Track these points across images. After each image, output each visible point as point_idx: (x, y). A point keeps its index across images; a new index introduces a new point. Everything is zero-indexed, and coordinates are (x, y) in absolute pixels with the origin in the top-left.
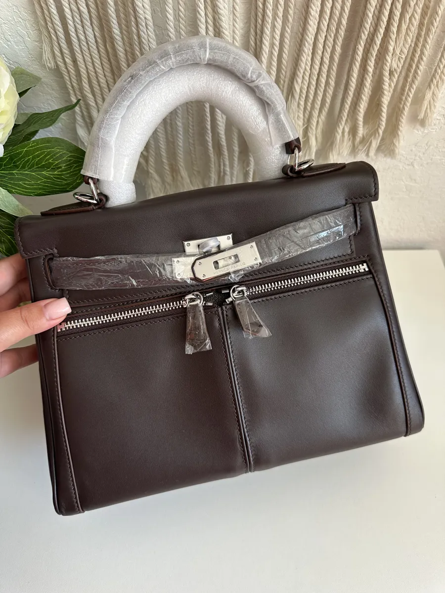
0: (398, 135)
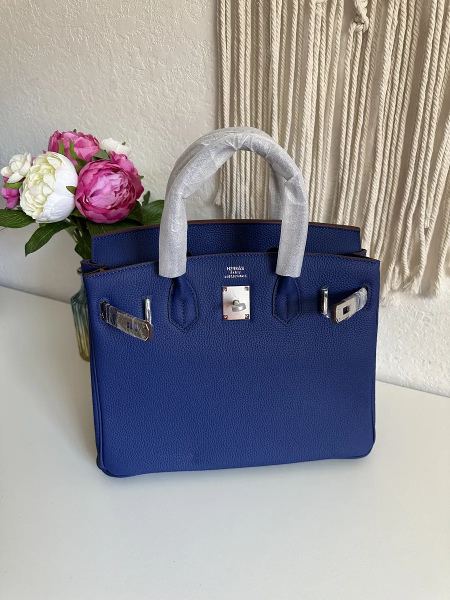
0: (438, 279)
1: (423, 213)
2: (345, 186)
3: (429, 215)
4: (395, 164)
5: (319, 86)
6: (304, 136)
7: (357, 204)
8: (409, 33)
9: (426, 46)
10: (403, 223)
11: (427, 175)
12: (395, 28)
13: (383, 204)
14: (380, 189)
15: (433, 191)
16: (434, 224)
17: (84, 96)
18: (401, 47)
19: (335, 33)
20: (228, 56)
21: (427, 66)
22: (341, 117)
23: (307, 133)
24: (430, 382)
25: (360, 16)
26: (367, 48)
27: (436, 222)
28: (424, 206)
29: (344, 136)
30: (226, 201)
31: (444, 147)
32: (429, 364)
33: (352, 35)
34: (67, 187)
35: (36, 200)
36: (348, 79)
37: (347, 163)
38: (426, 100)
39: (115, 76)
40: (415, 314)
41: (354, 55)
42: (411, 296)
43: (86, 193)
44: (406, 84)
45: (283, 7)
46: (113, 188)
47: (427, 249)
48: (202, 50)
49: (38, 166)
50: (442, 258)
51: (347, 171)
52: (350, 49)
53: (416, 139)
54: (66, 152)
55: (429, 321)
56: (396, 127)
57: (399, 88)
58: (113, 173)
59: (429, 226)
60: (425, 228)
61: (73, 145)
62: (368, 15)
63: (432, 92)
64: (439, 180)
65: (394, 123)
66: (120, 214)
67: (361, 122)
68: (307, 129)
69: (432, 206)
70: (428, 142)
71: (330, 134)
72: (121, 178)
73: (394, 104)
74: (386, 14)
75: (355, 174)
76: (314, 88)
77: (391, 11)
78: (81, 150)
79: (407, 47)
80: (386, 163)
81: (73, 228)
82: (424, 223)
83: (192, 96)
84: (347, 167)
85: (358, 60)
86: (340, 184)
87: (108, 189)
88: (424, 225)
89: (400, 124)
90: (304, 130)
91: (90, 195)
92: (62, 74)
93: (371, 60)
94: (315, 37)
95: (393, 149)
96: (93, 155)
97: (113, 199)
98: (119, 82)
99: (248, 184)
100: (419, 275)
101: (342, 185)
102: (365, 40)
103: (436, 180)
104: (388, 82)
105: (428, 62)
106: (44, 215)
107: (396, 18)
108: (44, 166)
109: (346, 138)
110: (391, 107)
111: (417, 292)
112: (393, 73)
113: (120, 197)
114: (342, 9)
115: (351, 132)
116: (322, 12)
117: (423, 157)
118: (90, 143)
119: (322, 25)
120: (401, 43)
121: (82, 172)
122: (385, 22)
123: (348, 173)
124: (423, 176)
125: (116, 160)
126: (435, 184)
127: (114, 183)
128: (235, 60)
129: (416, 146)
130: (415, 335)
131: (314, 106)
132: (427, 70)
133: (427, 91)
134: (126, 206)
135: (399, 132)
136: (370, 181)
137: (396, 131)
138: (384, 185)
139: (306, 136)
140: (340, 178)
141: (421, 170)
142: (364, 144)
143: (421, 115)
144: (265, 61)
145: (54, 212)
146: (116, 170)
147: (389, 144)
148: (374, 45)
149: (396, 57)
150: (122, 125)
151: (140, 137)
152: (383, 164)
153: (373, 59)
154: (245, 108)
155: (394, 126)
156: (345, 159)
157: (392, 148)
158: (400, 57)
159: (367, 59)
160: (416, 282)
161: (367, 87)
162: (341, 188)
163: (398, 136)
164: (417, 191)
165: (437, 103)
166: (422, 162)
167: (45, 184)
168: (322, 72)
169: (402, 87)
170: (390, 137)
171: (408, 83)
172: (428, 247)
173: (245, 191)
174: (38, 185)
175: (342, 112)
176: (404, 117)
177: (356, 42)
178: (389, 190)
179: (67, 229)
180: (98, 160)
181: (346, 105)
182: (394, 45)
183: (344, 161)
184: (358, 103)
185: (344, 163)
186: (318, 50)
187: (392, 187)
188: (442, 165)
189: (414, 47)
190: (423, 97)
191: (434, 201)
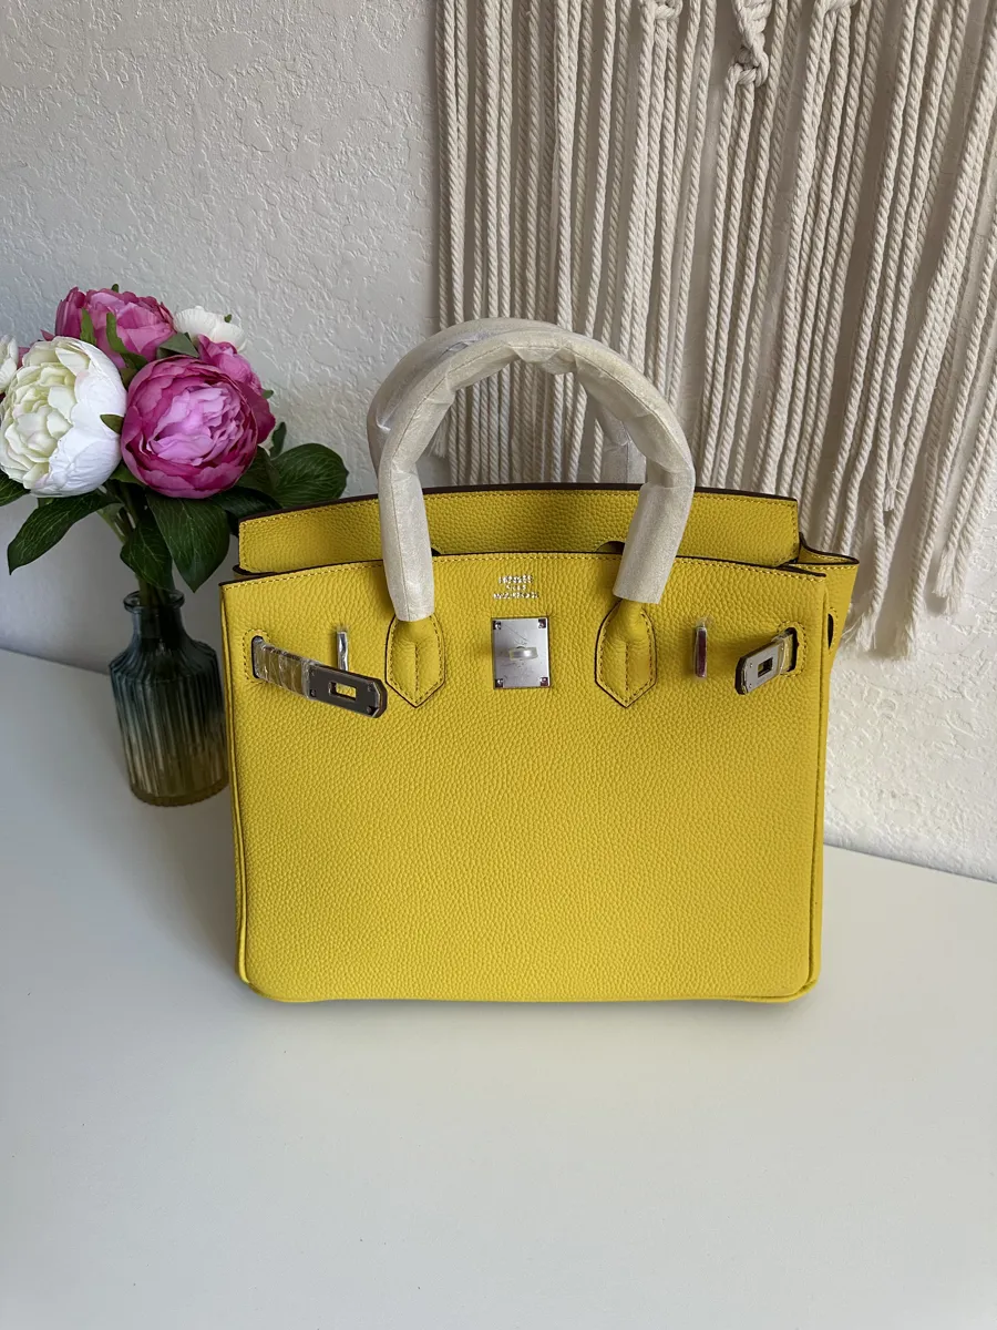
0: (912, 619)
1: (881, 480)
2: (716, 420)
3: (893, 483)
4: (823, 373)
5: (660, 200)
6: (629, 309)
7: (740, 458)
8: (854, 93)
9: (891, 122)
10: (839, 499)
11: (890, 398)
12: (823, 80)
13: (796, 459)
14: (789, 426)
15: (903, 432)
16: (903, 502)
17: (135, 209)
18: (837, 122)
19: (696, 86)
20: (461, 128)
21: (893, 163)
22: (710, 269)
23: (634, 302)
24: (892, 837)
25: (750, 51)
26: (765, 122)
27: (909, 498)
28: (884, 465)
29: (714, 311)
30: (458, 448)
31: (926, 339)
32: (891, 800)
33: (732, 90)
34: (101, 416)
35: (31, 446)
36: (724, 187)
37: (721, 370)
38: (889, 237)
39: (205, 164)
40: (862, 693)
41: (736, 136)
42: (854, 656)
43: (146, 429)
44: (846, 202)
45: (582, 25)
46: (206, 419)
47: (890, 556)
48: (402, 113)
49: (32, 368)
50: (921, 574)
51: (720, 387)
52: (728, 121)
53: (868, 321)
54: (98, 339)
55: (892, 707)
56: (825, 293)
57: (831, 211)
58: (205, 385)
59: (893, 507)
60: (884, 512)
61: (113, 321)
62: (768, 50)
63: (901, 220)
64: (914, 409)
65: (820, 284)
66: (221, 479)
67: (750, 281)
68: (634, 294)
69: (900, 464)
70: (892, 329)
71: (685, 306)
72: (224, 398)
73: (821, 245)
74: (806, 49)
75: (737, 394)
76: (651, 204)
77: (815, 44)
78: (132, 333)
79: (850, 123)
80: (803, 370)
81: (114, 508)
82: (883, 501)
83: (380, 213)
84: (721, 378)
85: (744, 146)
86: (705, 415)
87: (194, 422)
88: (884, 504)
89: (833, 288)
90: (628, 298)
91: (155, 434)
92: (81, 154)
93: (772, 147)
94: (653, 94)
95: (819, 341)
96: (157, 342)
97: (206, 444)
98: (213, 177)
99: (505, 411)
100: (873, 611)
101: (709, 417)
102: (760, 103)
103: (909, 409)
104: (809, 196)
105: (894, 156)
106: (50, 480)
107: (827, 58)
108: (49, 370)
109: (719, 315)
110: (815, 250)
111: (867, 647)
112: (820, 176)
113: (223, 438)
114: (710, 34)
115: (729, 301)
116: (667, 38)
117: (881, 359)
118: (152, 317)
119: (668, 69)
120: (838, 113)
121: (135, 383)
122: (804, 68)
123: (722, 391)
124: (882, 399)
125: (212, 354)
126: (907, 417)
127: (208, 409)
128: (478, 138)
129: (867, 337)
130: (862, 738)
131: (651, 243)
132: (891, 174)
133: (891, 218)
134: (234, 459)
135: (831, 304)
136: (768, 408)
137: (825, 302)
138: (798, 419)
139: (633, 308)
140: (706, 401)
141: (878, 387)
142: (756, 329)
143: (879, 269)
144: (543, 142)
145: (73, 473)
146: (213, 380)
147: (808, 329)
148: (780, 114)
149: (826, 143)
150: (220, 274)
151: (262, 304)
152: (796, 372)
153: (777, 146)
154: (499, 243)
155: (819, 291)
156: (715, 361)
157: (816, 338)
158: (834, 143)
159: (765, 144)
160: (864, 624)
161: (765, 206)
162: (708, 423)
163: (829, 313)
164: (870, 431)
165: (912, 244)
166: (880, 370)
167: (50, 410)
168: (668, 171)
169: (839, 208)
170: (811, 314)
171: (852, 200)
172: (891, 550)
173: (499, 427)
174: (36, 412)
175: (710, 260)
176: (842, 273)
177: (742, 106)
178: (809, 430)
179: (101, 510)
180: (171, 355)
181: (718, 243)
182: (822, 117)
183: (714, 364)
184: (744, 240)
185: (714, 370)
186: (660, 122)
187: (815, 423)
188: (923, 378)
189: (864, 123)
190: (883, 231)
191: (905, 452)
